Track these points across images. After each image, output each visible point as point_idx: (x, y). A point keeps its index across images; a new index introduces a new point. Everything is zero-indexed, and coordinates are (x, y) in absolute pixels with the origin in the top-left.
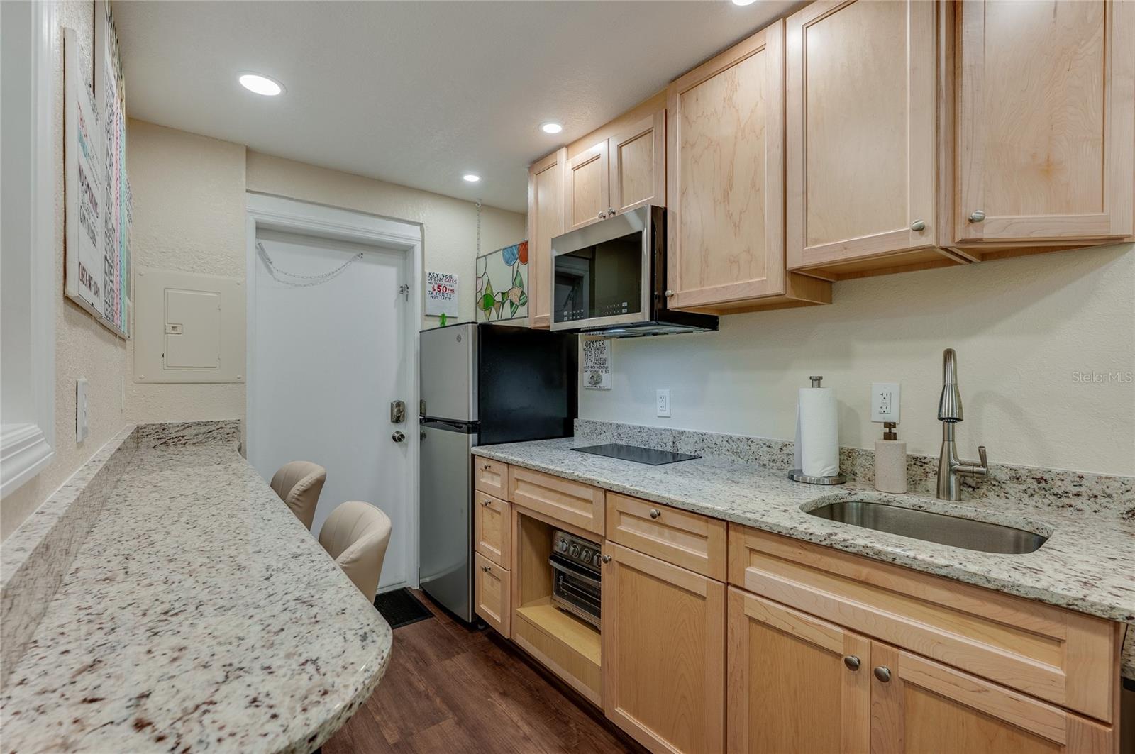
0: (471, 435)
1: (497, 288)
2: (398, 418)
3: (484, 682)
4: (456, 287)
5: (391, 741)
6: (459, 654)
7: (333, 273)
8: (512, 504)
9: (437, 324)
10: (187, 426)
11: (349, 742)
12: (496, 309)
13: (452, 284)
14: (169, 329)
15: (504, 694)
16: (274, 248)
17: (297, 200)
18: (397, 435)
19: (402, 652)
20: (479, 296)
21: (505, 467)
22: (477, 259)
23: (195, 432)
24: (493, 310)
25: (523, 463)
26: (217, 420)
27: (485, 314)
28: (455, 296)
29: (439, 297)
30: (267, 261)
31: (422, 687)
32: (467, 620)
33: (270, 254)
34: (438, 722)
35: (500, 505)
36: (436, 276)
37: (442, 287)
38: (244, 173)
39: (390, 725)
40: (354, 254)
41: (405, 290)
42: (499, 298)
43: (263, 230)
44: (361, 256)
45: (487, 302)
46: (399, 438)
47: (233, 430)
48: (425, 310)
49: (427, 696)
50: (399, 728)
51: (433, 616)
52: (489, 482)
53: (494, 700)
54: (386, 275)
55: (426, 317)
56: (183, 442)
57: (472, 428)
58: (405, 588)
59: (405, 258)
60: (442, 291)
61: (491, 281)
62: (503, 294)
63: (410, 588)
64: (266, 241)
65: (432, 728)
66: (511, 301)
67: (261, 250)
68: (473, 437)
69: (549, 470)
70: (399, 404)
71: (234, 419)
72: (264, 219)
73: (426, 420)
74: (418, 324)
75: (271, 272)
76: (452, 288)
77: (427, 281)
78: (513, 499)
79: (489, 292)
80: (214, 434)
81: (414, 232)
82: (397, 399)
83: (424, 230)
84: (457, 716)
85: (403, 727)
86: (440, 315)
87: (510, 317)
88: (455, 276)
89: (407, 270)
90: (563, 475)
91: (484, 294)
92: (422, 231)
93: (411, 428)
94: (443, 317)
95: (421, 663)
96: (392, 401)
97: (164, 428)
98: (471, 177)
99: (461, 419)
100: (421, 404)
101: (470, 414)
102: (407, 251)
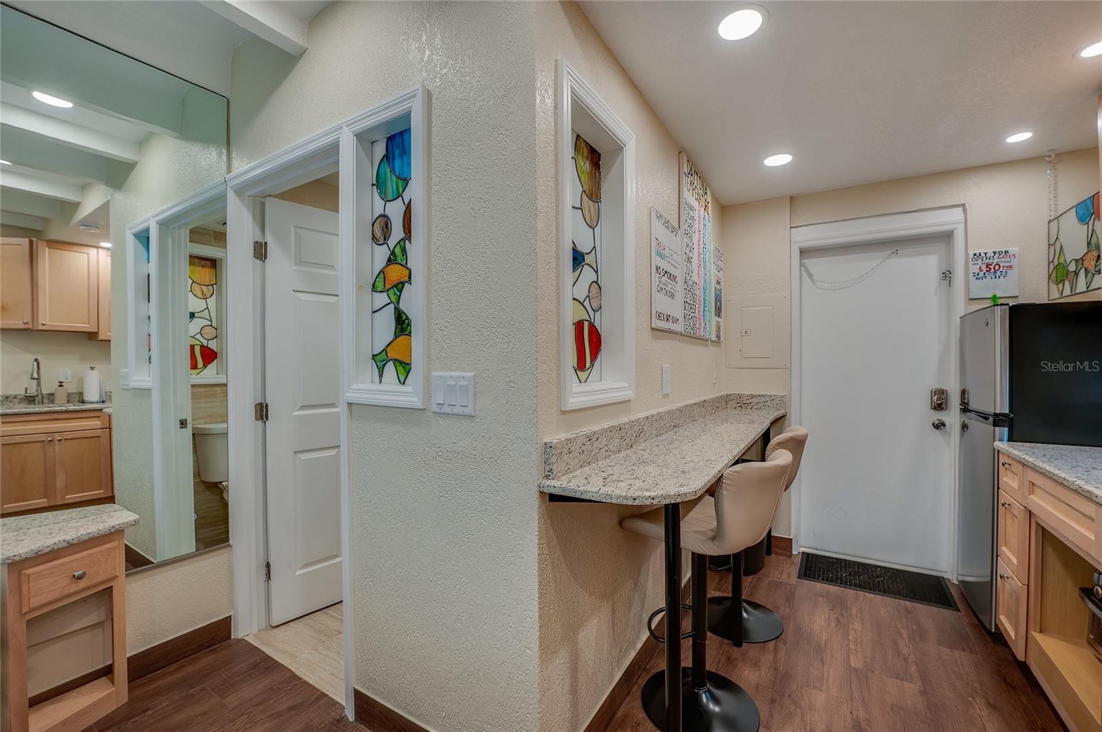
0: (997, 429)
1: (1071, 255)
2: (939, 407)
3: (976, 684)
4: (1014, 262)
5: (853, 664)
6: (964, 650)
7: (867, 274)
8: (1029, 511)
9: (984, 307)
10: (753, 396)
11: (823, 646)
12: (1069, 281)
13: (1008, 259)
14: (744, 333)
15: (993, 707)
16: (813, 263)
17: (830, 222)
18: (937, 422)
19: (904, 620)
20: (1052, 267)
21: (1021, 467)
22: (1049, 223)
23: (758, 401)
24: (1067, 284)
25: (1032, 463)
26: (771, 394)
27: (1058, 289)
28: (1012, 273)
29: (989, 277)
31: (905, 651)
32: (989, 628)
34: (903, 680)
35: (1017, 509)
36: (983, 255)
37: (992, 266)
38: (788, 215)
39: (859, 656)
40: (889, 252)
41: (947, 276)
42: (1072, 268)
43: (804, 253)
44: (896, 252)
45: (1059, 273)
46: (939, 426)
47: (781, 402)
48: (969, 295)
49: (906, 660)
50: (865, 662)
51: (960, 612)
52: (1008, 481)
53: (977, 703)
54: (928, 264)
55: (971, 301)
56: (750, 407)
57: (998, 420)
58: (943, 578)
59: (949, 243)
60: (992, 270)
61: (1064, 247)
62: (1076, 261)
63: (949, 580)
64: (808, 260)
65: (894, 680)
66: (1086, 269)
67: (806, 268)
68: (1001, 431)
69: (1054, 475)
70: (941, 391)
71: (781, 394)
72: (806, 244)
73: (965, 411)
74: (961, 308)
75: (814, 283)
76: (1008, 264)
77: (971, 263)
78: (1027, 503)
79: (1062, 260)
80: (769, 403)
81: (957, 214)
82: (938, 385)
83: (966, 210)
84: (924, 687)
85: (869, 663)
86: (990, 296)
87: (1085, 290)
88: (1013, 250)
89: (948, 256)
90: (1065, 483)
91: (1056, 263)
92: (965, 211)
93: (953, 417)
94: (994, 298)
95: (916, 636)
96: (932, 388)
97: (740, 396)
98: (1019, 137)
99: (991, 411)
100: (963, 392)
101: (1002, 407)
102: (946, 237)
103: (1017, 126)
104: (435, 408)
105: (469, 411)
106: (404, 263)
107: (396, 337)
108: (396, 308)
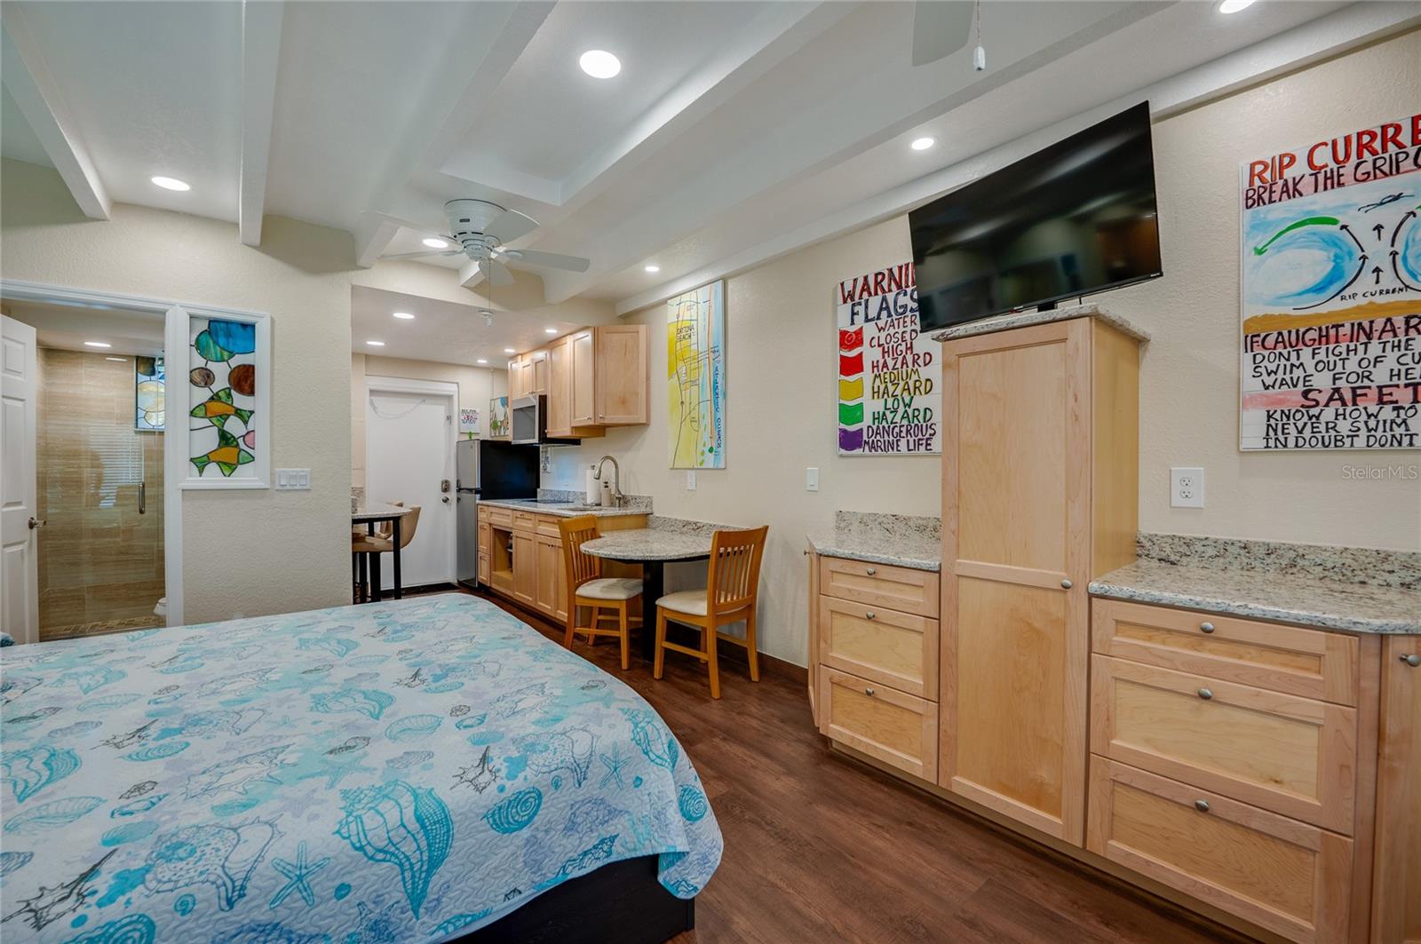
1: (500, 418)
2: (446, 490)
4: (478, 417)
7: (409, 411)
8: (490, 524)
9: (467, 438)
13: (475, 415)
16: (377, 400)
17: (389, 377)
18: (445, 499)
22: (490, 402)
24: (497, 431)
25: (493, 504)
27: (494, 432)
28: (477, 421)
29: (468, 423)
30: (375, 408)
32: (475, 586)
33: (376, 403)
35: (486, 526)
36: (466, 411)
37: (469, 417)
38: (364, 365)
41: (449, 418)
42: (499, 424)
43: (372, 392)
44: (424, 401)
45: (494, 425)
46: (446, 501)
48: (460, 430)
52: (482, 516)
54: (439, 411)
55: (461, 434)
57: (477, 492)
58: (450, 582)
59: (449, 402)
60: (469, 419)
61: (495, 414)
62: (501, 421)
64: (374, 398)
66: (504, 426)
67: (372, 403)
68: (478, 496)
70: (446, 482)
71: (360, 486)
72: (373, 388)
73: (459, 490)
74: (456, 438)
75: (376, 413)
76: (475, 417)
77: (461, 414)
78: (491, 522)
79: (493, 422)
81: (455, 387)
82: (445, 478)
86: (468, 433)
87: (503, 435)
88: (478, 411)
89: (450, 408)
90: (503, 506)
92: (458, 386)
93: (453, 495)
94: (470, 434)
96: (443, 480)
98: (482, 362)
99: (473, 487)
100: (458, 481)
101: (478, 485)
102: (450, 397)
103: (482, 358)
104: (278, 487)
105: (308, 487)
106: (230, 403)
107: (220, 446)
108: (219, 430)
